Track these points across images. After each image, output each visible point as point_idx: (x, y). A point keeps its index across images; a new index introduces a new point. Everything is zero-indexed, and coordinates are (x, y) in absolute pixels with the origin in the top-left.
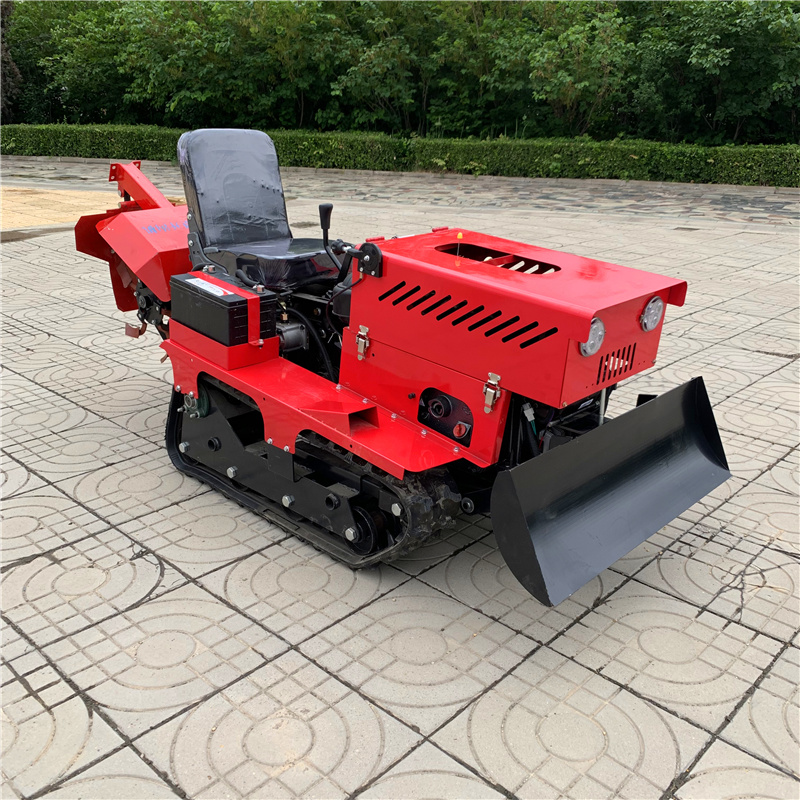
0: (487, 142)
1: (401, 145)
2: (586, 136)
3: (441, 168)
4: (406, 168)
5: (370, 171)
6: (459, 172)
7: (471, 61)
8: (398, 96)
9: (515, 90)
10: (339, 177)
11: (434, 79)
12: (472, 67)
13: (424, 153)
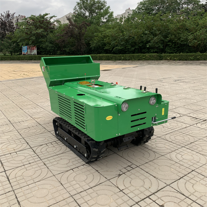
0: (178, 54)
1: (160, 55)
2: (199, 52)
3: (169, 59)
4: (161, 60)
5: (154, 61)
6: (172, 60)
7: (175, 39)
8: (159, 46)
9: (184, 44)
10: (148, 62)
11: (167, 42)
12: (175, 40)
13: (165, 57)
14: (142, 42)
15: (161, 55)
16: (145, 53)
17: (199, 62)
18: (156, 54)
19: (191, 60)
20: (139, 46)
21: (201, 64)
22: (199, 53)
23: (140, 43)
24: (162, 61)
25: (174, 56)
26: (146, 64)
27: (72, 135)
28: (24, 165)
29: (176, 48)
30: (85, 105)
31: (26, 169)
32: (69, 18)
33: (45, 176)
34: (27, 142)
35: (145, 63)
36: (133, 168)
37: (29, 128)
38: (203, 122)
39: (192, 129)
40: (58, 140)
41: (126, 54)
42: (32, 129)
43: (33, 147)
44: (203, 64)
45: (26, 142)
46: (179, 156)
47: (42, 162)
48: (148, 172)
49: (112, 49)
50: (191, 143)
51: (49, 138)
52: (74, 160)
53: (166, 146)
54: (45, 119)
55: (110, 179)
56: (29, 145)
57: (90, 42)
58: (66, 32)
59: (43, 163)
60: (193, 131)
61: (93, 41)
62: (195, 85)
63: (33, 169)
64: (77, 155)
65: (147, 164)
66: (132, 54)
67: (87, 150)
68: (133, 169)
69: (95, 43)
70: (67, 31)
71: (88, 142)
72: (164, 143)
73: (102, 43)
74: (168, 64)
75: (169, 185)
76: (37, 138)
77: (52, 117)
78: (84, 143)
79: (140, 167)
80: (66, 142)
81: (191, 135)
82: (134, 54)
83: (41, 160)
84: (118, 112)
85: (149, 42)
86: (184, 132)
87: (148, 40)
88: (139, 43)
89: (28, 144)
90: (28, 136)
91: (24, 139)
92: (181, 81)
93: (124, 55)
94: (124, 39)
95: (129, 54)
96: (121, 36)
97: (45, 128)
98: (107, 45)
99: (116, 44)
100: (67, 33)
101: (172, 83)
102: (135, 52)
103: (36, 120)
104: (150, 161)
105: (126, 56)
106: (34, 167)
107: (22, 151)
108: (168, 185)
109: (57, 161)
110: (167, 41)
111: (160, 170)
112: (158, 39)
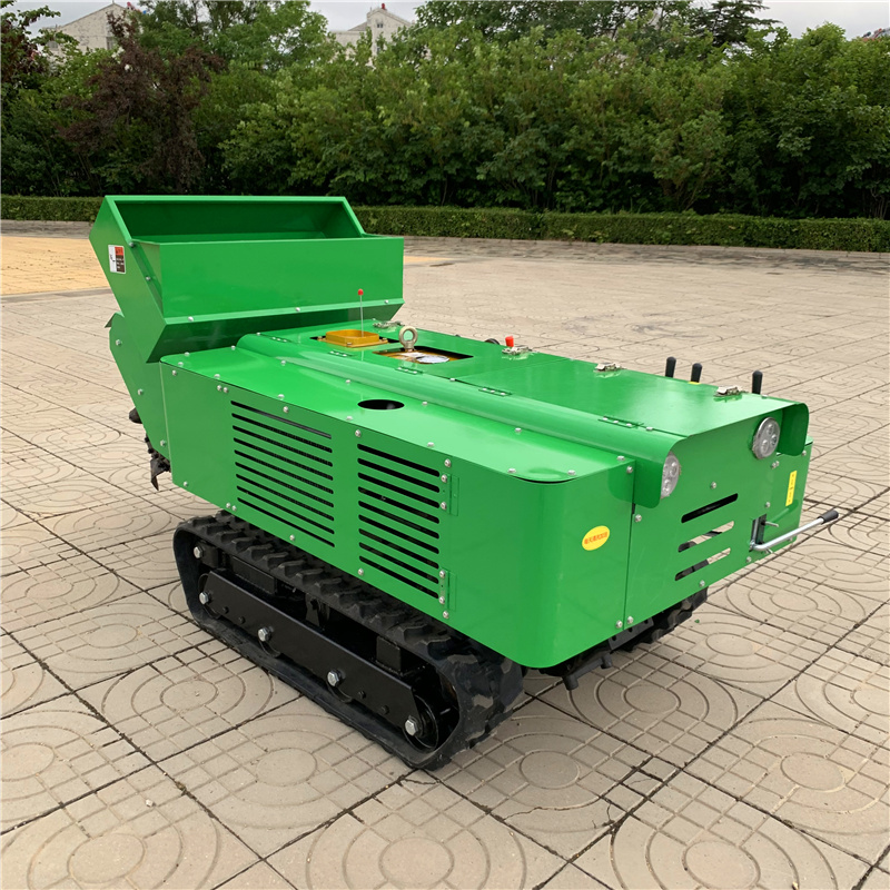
1: (536, 218)
2: (691, 211)
3: (570, 236)
4: (539, 237)
5: (509, 241)
6: (584, 240)
7: (597, 149)
8: (531, 179)
9: (631, 172)
10: (486, 245)
11: (561, 164)
12: (597, 153)
13: (556, 225)
14: (458, 156)
15: (539, 216)
16: (472, 205)
17: (691, 252)
18: (516, 211)
19: (660, 243)
20: (445, 173)
21: (703, 261)
22: (690, 215)
23: (450, 159)
24: (541, 244)
25: (591, 223)
26: (478, 254)
27: (312, 615)
28: (62, 806)
29: (598, 187)
30: (451, 465)
31: (82, 828)
32: (119, 26)
33: (211, 869)
34: (40, 656)
35: (476, 250)
36: (660, 780)
37: (25, 571)
38: (847, 518)
39: (823, 556)
40: (210, 637)
41: (390, 204)
42: (40, 579)
43: (81, 685)
44: (711, 261)
45: (33, 656)
46: (841, 698)
47: (163, 777)
48: (746, 799)
49: (327, 182)
50: (856, 627)
51: (154, 628)
52: (336, 753)
53: (756, 647)
54: (97, 517)
55: (575, 857)
56: (57, 678)
57: (220, 146)
58: (108, 91)
59: (170, 782)
60: (833, 566)
61: (233, 141)
62: (729, 349)
63: (125, 829)
64: (344, 721)
65: (713, 748)
66: (415, 209)
67: (417, 700)
68: (665, 784)
69: (246, 150)
70: (111, 87)
71: (437, 659)
72: (740, 631)
73: (279, 148)
74: (571, 258)
75: (877, 865)
76: (90, 632)
77: (131, 508)
78: (397, 660)
79: (689, 769)
80: (264, 652)
81: (837, 586)
82: (422, 209)
83: (154, 763)
84: (634, 506)
85: (488, 156)
86: (799, 573)
87: (483, 151)
88: (447, 161)
89: (45, 667)
90: (34, 620)
91: (12, 637)
92: (661, 329)
93: (382, 209)
94: (378, 136)
95: (400, 208)
96: (367, 124)
97: (112, 571)
98: (304, 161)
99: (344, 157)
100: (114, 94)
101: (627, 337)
102: (430, 201)
103: (49, 524)
104: (725, 734)
105: (386, 212)
106: (126, 810)
107: (22, 716)
108: (873, 863)
109: (249, 766)
110: (562, 156)
111: (795, 783)
112: (526, 147)
